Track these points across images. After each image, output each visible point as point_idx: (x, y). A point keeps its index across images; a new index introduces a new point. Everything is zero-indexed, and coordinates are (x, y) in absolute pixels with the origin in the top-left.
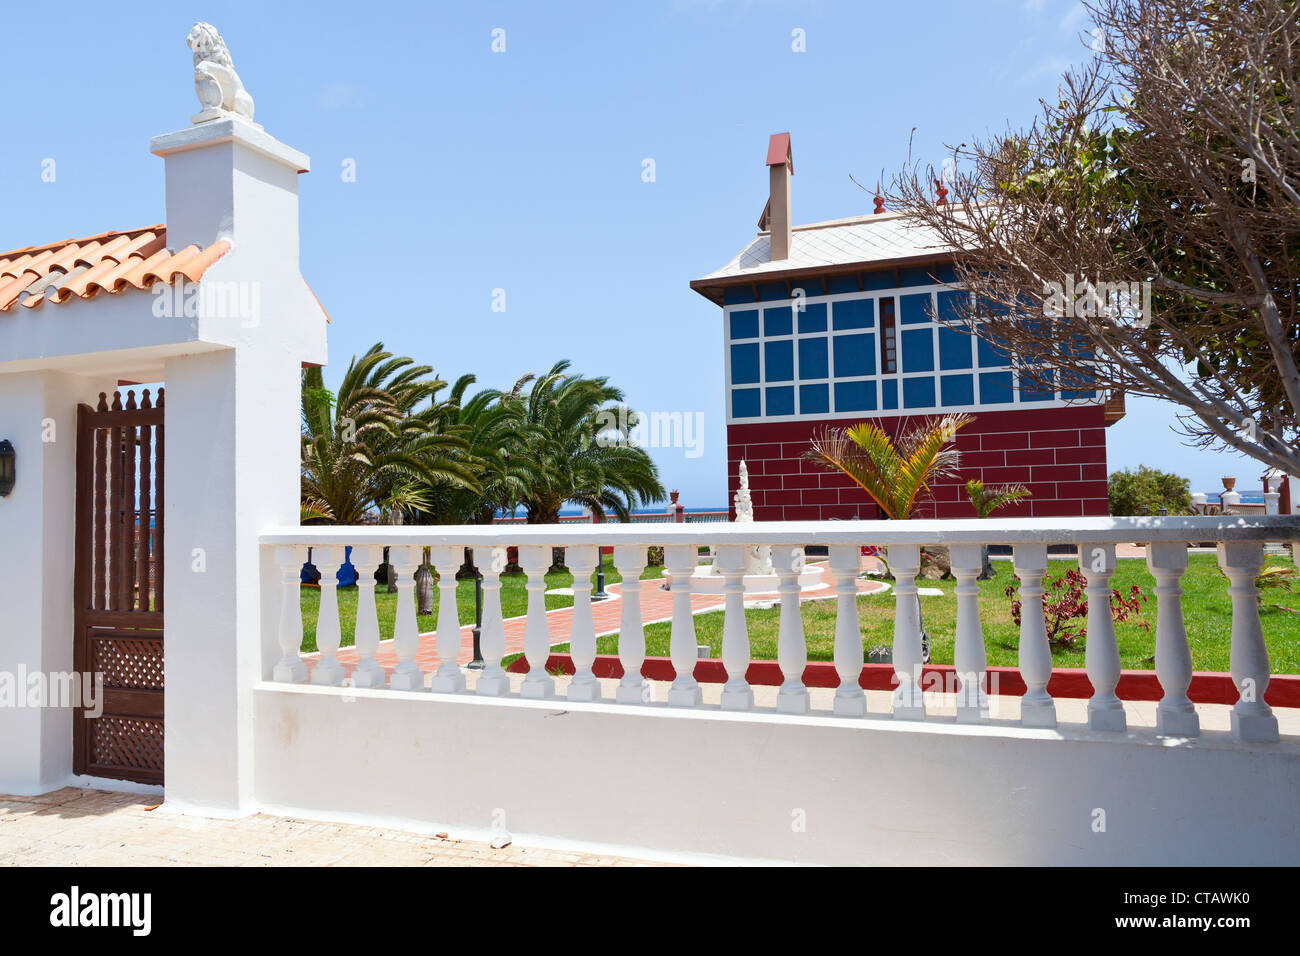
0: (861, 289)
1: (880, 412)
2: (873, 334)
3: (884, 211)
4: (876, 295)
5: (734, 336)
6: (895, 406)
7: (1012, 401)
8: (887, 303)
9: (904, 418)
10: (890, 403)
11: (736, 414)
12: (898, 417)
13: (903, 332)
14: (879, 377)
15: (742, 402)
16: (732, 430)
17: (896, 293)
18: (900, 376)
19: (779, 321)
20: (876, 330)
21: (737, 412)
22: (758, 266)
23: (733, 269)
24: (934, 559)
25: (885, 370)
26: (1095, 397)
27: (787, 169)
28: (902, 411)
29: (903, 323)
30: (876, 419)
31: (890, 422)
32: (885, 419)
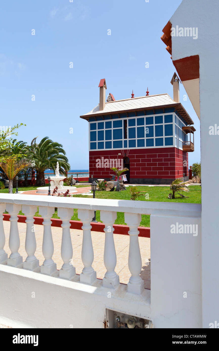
0: (120, 118)
1: (123, 148)
2: (122, 129)
4: (123, 119)
5: (91, 129)
7: (154, 146)
8: (125, 121)
9: (129, 150)
10: (126, 146)
11: (91, 149)
12: (127, 150)
13: (129, 128)
14: (123, 140)
15: (93, 146)
16: (90, 152)
17: (127, 119)
18: (128, 139)
19: (101, 126)
20: (123, 128)
21: (91, 148)
22: (96, 112)
23: (91, 113)
24: (109, 186)
25: (124, 138)
26: (173, 145)
27: (104, 88)
28: (128, 148)
29: (129, 126)
30: (122, 150)
31: (125, 151)
32: (124, 150)
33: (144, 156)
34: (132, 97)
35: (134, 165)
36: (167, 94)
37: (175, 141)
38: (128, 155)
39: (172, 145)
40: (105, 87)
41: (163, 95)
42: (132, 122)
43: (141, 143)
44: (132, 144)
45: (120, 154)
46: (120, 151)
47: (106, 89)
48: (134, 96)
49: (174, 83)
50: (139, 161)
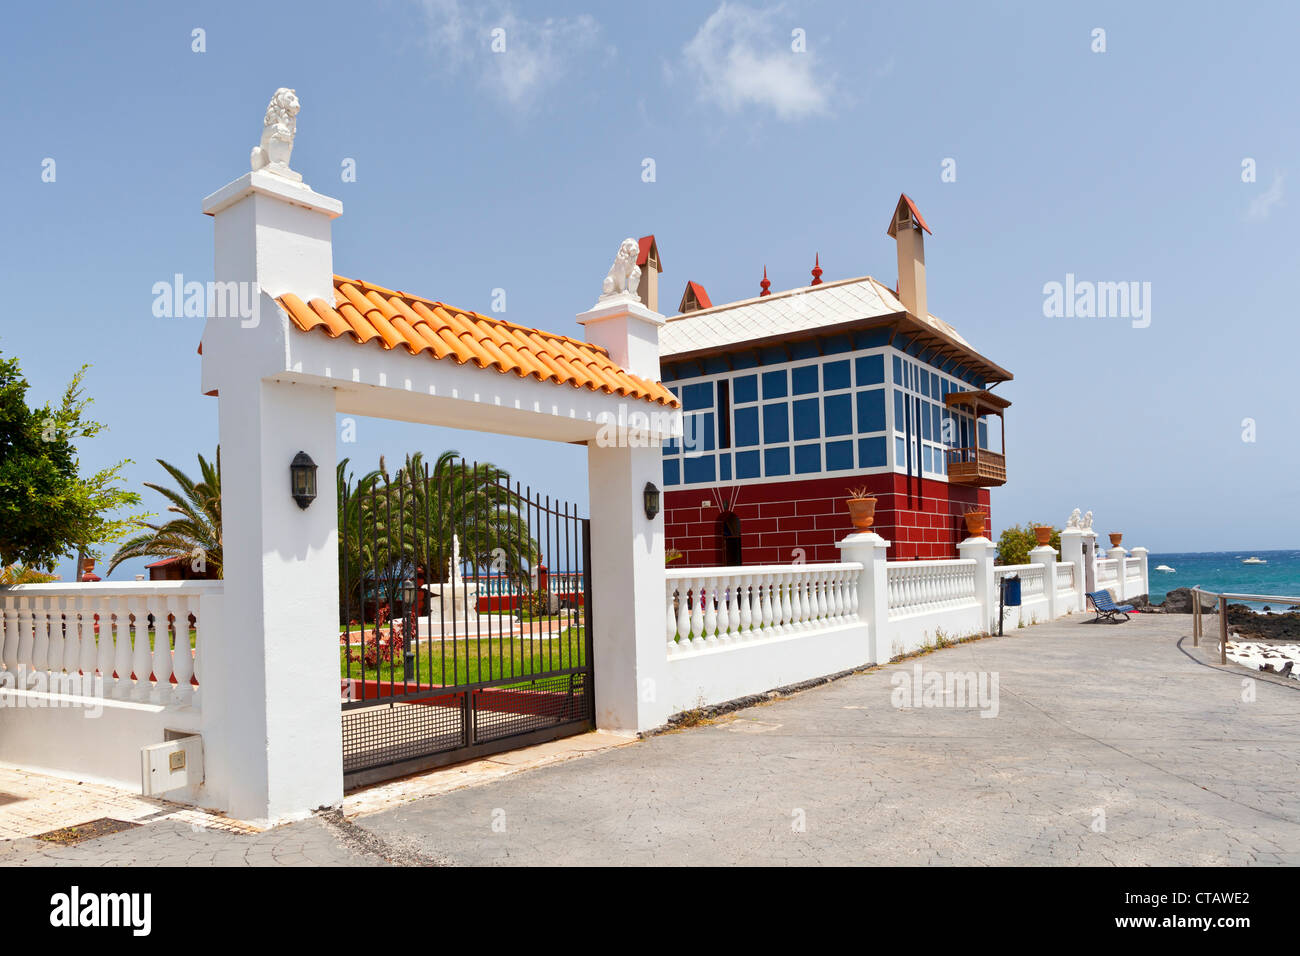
0: (704, 374)
1: (718, 483)
2: (713, 413)
3: (769, 293)
4: (714, 379)
6: (730, 478)
7: (820, 471)
8: (723, 385)
9: (736, 487)
10: (726, 476)
12: (731, 487)
13: (736, 411)
14: (717, 452)
17: (730, 376)
18: (733, 450)
20: (715, 410)
25: (721, 447)
26: (886, 465)
27: (650, 268)
28: (735, 482)
29: (737, 401)
30: (716, 489)
31: (726, 491)
32: (723, 490)
33: (789, 509)
34: (762, 294)
35: (754, 541)
36: (868, 279)
37: (893, 450)
38: (733, 506)
39: (884, 463)
40: (653, 265)
41: (855, 285)
42: (746, 389)
43: (777, 461)
44: (748, 465)
45: (707, 504)
46: (706, 494)
47: (660, 270)
48: (769, 289)
49: (899, 234)
50: (771, 525)
